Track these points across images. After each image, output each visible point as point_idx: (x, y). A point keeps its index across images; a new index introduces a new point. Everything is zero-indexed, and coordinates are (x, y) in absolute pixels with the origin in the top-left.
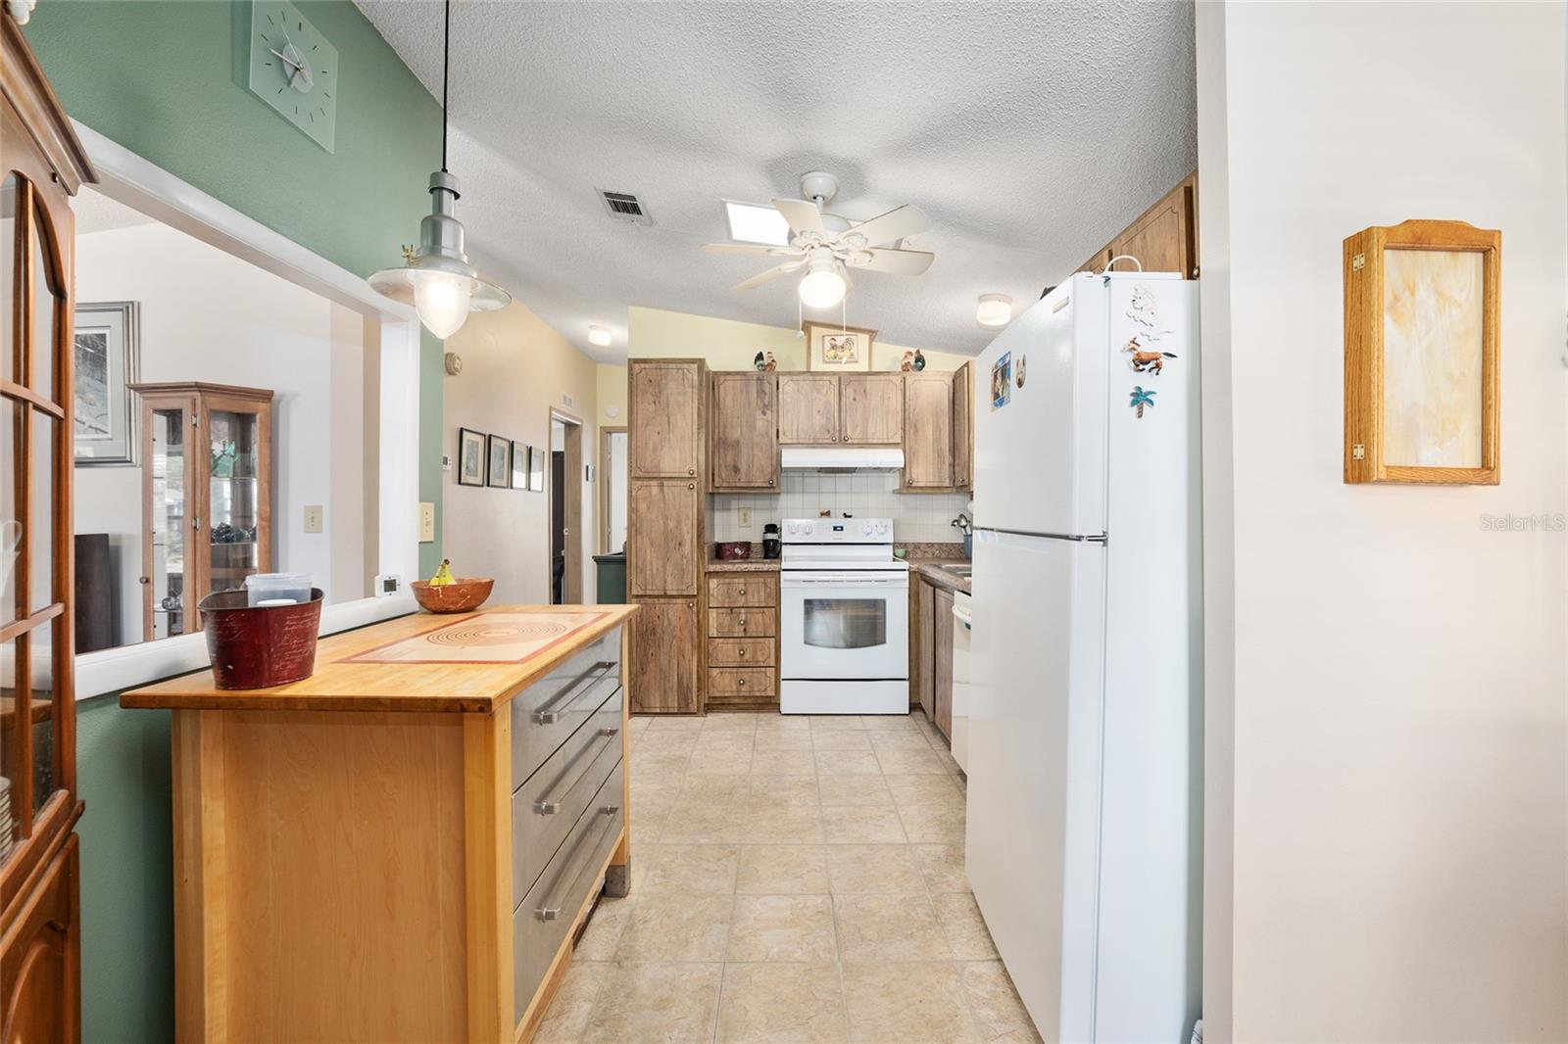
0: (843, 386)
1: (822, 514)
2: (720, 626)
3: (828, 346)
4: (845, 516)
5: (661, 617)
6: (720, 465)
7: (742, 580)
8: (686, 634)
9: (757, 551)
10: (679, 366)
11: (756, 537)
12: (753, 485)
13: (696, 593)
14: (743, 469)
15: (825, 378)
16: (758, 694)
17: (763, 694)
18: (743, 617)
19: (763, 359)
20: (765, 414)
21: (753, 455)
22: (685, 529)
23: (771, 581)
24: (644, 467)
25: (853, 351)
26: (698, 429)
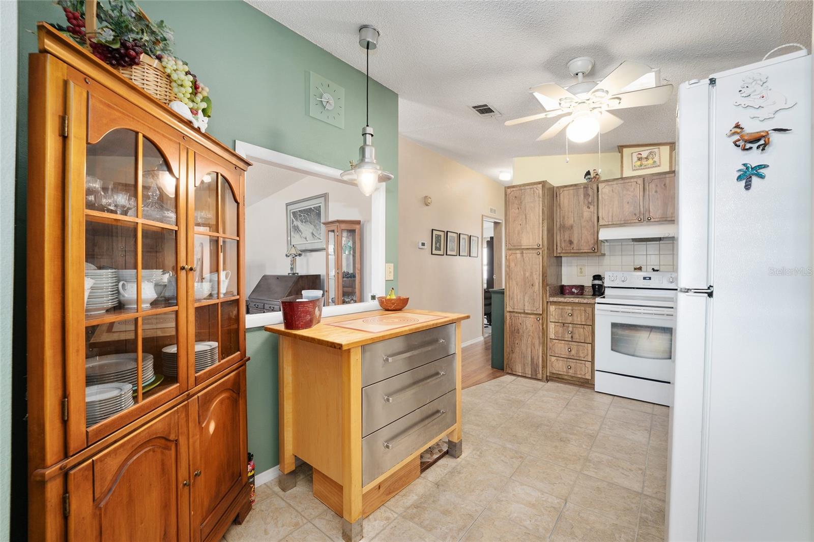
0: (647, 185)
1: (635, 269)
2: (556, 333)
3: (635, 159)
4: (654, 270)
5: (522, 324)
6: (561, 240)
7: (570, 308)
8: (536, 334)
9: (588, 291)
10: (531, 187)
11: (587, 282)
12: (581, 251)
13: (541, 313)
14: (575, 242)
15: (632, 180)
16: (580, 376)
17: (583, 377)
18: (570, 329)
19: (590, 174)
20: (589, 208)
21: (581, 233)
22: (535, 277)
23: (589, 310)
24: (513, 243)
25: (656, 159)
26: (543, 220)
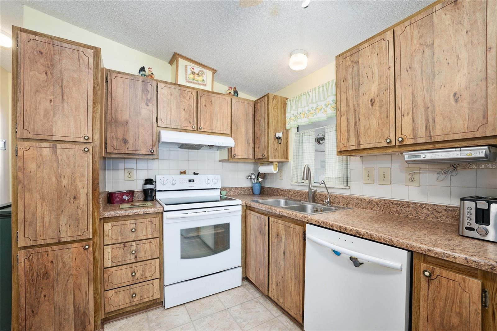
0: (199, 97)
1: (181, 173)
2: (114, 258)
3: (189, 72)
4: (195, 173)
5: (54, 261)
6: (111, 137)
7: (133, 222)
8: (82, 270)
9: (139, 196)
10: (74, 47)
11: (138, 186)
12: (138, 153)
13: (91, 237)
14: (131, 141)
15: (188, 89)
16: (147, 300)
17: (151, 299)
18: (134, 248)
19: (145, 71)
20: (148, 106)
21: (139, 132)
22: (79, 185)
23: (156, 220)
25: (204, 78)
26: (94, 103)
